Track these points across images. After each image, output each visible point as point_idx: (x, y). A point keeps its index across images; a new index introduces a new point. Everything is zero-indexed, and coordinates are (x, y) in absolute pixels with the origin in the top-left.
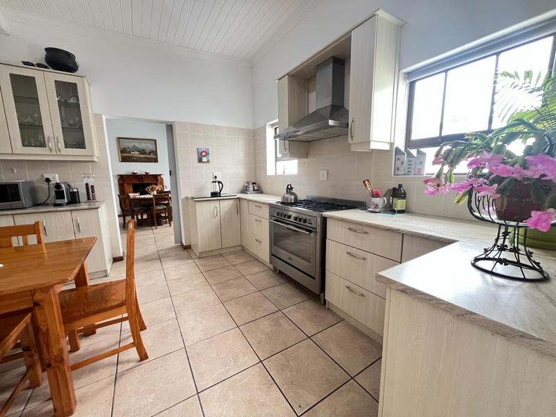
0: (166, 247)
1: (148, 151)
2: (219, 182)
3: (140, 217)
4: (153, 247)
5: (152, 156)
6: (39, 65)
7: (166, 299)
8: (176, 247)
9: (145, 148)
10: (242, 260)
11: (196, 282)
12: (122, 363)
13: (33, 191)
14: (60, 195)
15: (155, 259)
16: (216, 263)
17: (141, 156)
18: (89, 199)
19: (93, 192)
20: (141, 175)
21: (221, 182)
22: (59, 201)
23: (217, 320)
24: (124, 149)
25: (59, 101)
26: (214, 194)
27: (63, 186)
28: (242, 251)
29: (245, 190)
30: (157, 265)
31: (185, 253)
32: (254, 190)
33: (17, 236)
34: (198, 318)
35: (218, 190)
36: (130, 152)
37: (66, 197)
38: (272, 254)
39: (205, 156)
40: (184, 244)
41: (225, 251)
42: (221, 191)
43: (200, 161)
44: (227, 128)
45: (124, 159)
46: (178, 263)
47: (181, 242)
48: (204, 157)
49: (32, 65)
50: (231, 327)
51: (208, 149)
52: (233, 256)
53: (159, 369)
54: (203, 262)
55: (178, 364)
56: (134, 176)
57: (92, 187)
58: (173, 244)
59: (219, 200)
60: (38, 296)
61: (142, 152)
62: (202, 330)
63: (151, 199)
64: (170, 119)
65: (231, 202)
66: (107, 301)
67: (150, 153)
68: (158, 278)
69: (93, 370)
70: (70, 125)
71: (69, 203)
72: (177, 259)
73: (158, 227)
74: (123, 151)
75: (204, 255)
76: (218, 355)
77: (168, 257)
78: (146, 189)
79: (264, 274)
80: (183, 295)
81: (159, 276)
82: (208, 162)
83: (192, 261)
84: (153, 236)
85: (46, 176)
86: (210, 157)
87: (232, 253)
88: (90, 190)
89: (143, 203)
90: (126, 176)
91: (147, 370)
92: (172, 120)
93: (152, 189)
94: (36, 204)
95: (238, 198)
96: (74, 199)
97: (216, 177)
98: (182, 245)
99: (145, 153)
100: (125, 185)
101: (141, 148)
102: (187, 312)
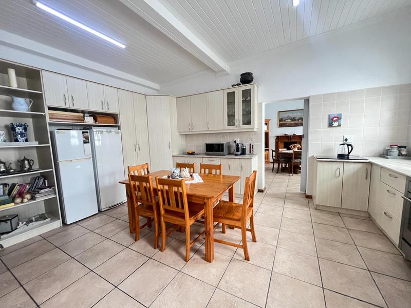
0: (292, 192)
1: (297, 118)
2: (348, 145)
3: (284, 165)
4: (284, 189)
5: (300, 122)
6: (238, 85)
7: (276, 229)
8: (301, 194)
9: (295, 116)
10: (363, 228)
11: (303, 228)
12: (238, 254)
13: (229, 147)
14: (238, 150)
15: (281, 198)
16: (330, 219)
17: (292, 122)
18: (250, 153)
19: (253, 149)
20: (290, 136)
21: (350, 145)
22: (237, 153)
23: (305, 268)
24: (281, 119)
25: (243, 101)
26: (341, 156)
27: (240, 145)
28: (368, 219)
29: (385, 154)
30: (281, 203)
31: (306, 201)
32: (400, 154)
33: (216, 169)
34: (291, 257)
35: (346, 153)
36: (285, 121)
37: (241, 151)
38: (403, 239)
39: (337, 120)
40: (307, 194)
41: (344, 212)
42: (349, 153)
43: (331, 125)
44: (368, 90)
45: (281, 126)
46: (295, 206)
47: (306, 191)
48: (335, 121)
49: (235, 85)
50: (316, 283)
51: (341, 114)
52: (352, 220)
53: (251, 272)
54: (318, 213)
55: (262, 278)
56: (286, 136)
57: (252, 146)
58: (299, 191)
59: (344, 162)
60: (206, 201)
61: (293, 119)
62: (290, 268)
63: (292, 154)
64: (306, 96)
65: (360, 165)
66: (234, 215)
67: (298, 120)
68: (278, 213)
69: (226, 248)
70: (246, 112)
71: (241, 154)
72: (296, 203)
73: (294, 175)
74: (281, 120)
75: (320, 208)
76: (292, 296)
77: (291, 199)
78: (290, 147)
79: (387, 256)
80: (289, 233)
81: (279, 211)
82: (339, 125)
83: (308, 209)
84: (287, 180)
85: (235, 140)
86: (342, 122)
87: (352, 217)
88: (251, 147)
89: (286, 156)
90: (281, 136)
91: (246, 268)
92: (308, 96)
93: (294, 147)
94: (230, 154)
95: (369, 163)
96: (243, 152)
97: (346, 140)
98: (305, 193)
99: (295, 120)
100: (279, 143)
101: (293, 117)
102: (285, 247)
